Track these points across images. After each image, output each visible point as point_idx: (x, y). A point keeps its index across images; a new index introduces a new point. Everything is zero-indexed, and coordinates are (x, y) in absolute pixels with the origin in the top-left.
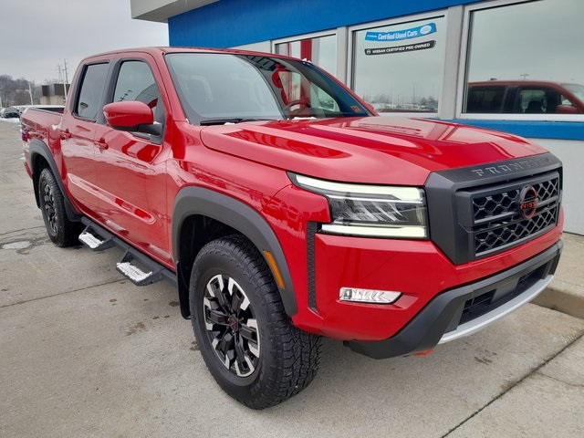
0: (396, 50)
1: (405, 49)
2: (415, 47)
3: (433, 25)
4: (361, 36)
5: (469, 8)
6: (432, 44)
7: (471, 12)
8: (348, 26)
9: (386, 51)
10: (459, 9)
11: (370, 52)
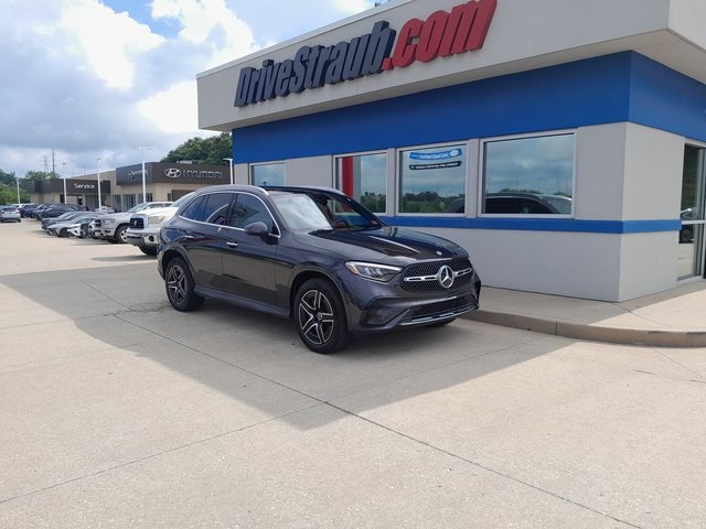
0: (433, 167)
1: (440, 166)
2: (447, 165)
3: (460, 150)
4: (407, 154)
5: (483, 140)
6: (459, 163)
7: (485, 143)
8: (396, 148)
9: (426, 167)
10: (477, 140)
11: (414, 167)
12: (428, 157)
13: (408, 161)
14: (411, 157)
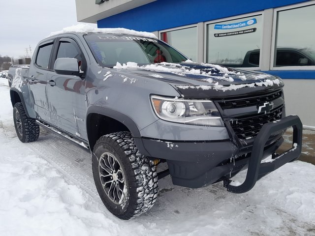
0: (233, 34)
2: (244, 32)
3: (255, 20)
4: (212, 27)
5: (276, 10)
6: (254, 30)
7: (278, 12)
8: (204, 22)
9: (227, 34)
10: (271, 10)
11: (217, 35)
12: (229, 27)
13: (212, 31)
14: (215, 28)
